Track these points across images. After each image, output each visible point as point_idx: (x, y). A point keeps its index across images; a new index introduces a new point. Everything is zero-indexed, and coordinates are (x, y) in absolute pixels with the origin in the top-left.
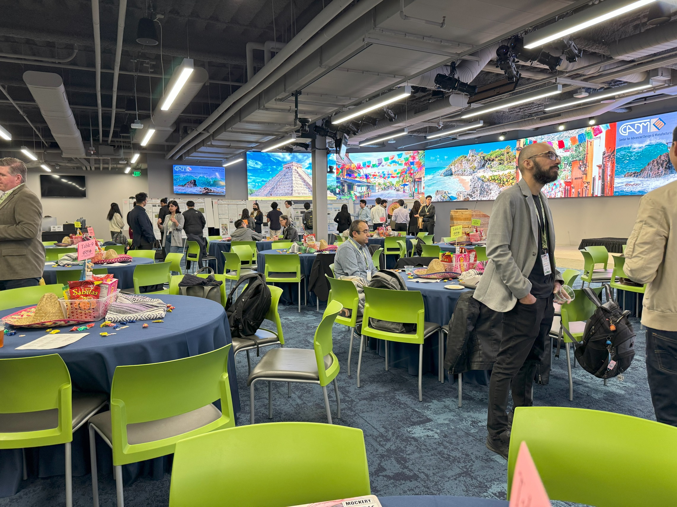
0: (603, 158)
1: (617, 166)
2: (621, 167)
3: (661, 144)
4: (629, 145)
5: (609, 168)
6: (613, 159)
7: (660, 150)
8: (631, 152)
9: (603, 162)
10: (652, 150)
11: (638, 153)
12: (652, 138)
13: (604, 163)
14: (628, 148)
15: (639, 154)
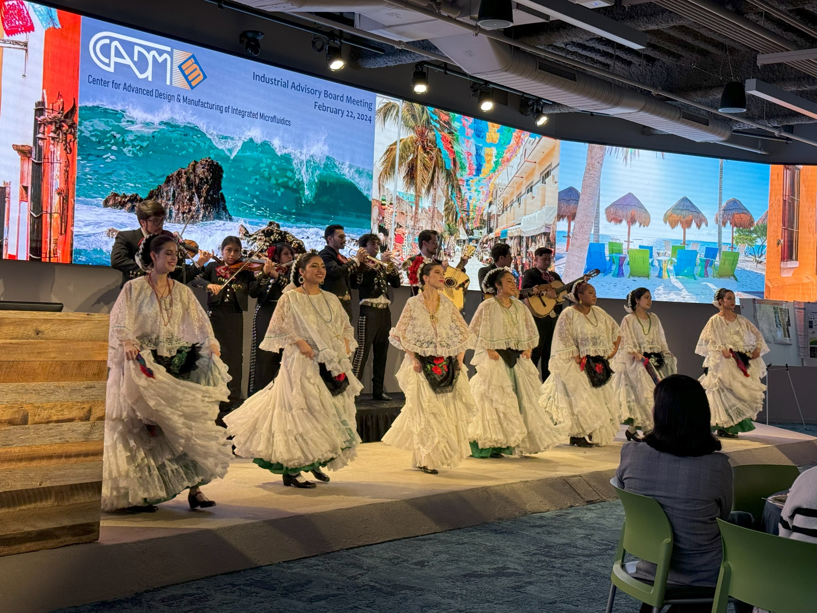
0: (37, 125)
1: (84, 166)
2: (96, 172)
3: (195, 130)
4: (119, 108)
5: (57, 166)
6: (70, 137)
7: (194, 147)
8: (124, 132)
9: (36, 140)
10: (176, 140)
11: (141, 138)
12: (177, 105)
13: (40, 142)
14: (117, 115)
15: (145, 144)
